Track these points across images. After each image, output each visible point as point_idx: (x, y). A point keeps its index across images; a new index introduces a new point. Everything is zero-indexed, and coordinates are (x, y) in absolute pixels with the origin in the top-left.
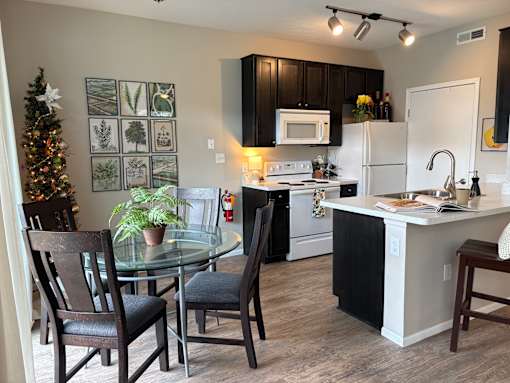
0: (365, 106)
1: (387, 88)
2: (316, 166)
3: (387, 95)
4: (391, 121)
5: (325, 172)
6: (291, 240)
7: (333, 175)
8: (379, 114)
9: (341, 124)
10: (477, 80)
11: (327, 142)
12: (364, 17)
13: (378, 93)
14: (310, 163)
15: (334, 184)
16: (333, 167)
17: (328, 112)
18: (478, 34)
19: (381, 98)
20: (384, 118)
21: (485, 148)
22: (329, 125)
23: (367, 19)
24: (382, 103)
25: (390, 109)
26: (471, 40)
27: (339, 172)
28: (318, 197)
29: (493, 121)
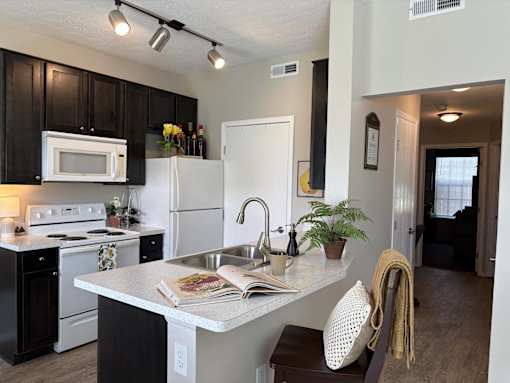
0: (174, 138)
1: (201, 119)
2: (111, 211)
3: (201, 127)
4: (205, 158)
5: (123, 220)
6: (61, 322)
7: (133, 222)
8: (192, 149)
9: (143, 157)
10: (291, 118)
11: (124, 179)
12: (161, 21)
13: (190, 124)
14: (102, 206)
15: (132, 235)
16: (134, 212)
17: (125, 141)
18: (291, 69)
19: (195, 130)
20: (198, 154)
21: (302, 193)
22: (125, 157)
23: (165, 26)
24: (194, 136)
25: (205, 144)
26: (284, 75)
27: (142, 219)
28: (105, 255)
29: (308, 164)
